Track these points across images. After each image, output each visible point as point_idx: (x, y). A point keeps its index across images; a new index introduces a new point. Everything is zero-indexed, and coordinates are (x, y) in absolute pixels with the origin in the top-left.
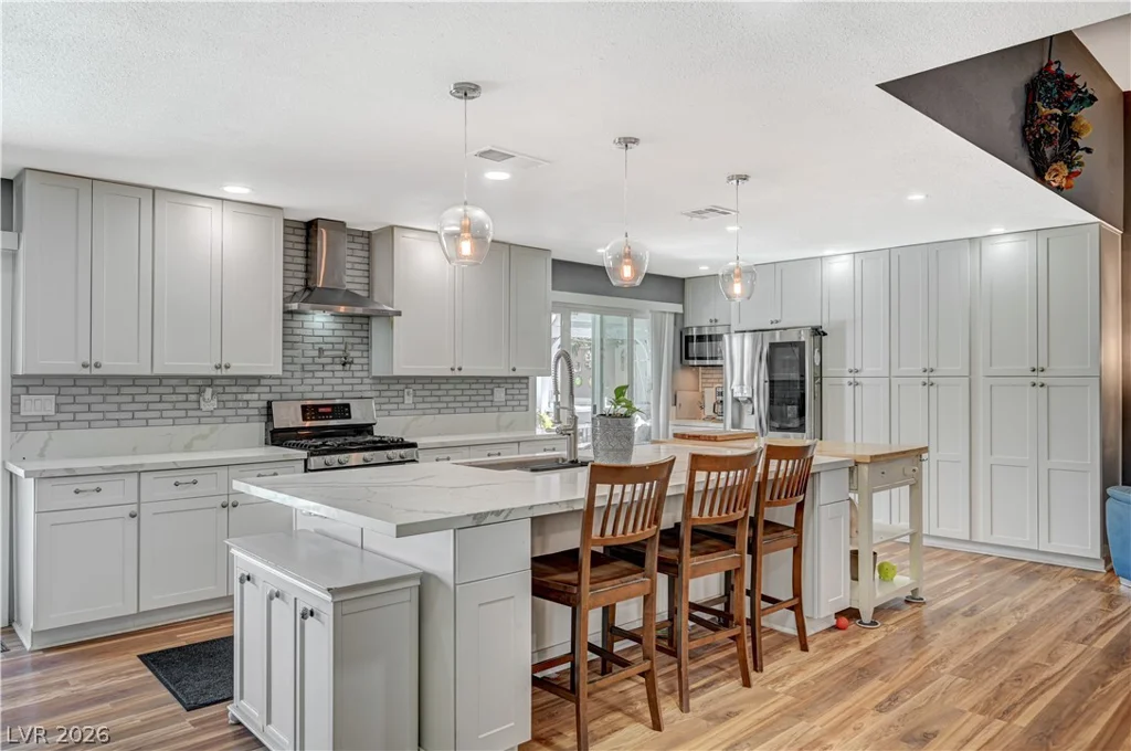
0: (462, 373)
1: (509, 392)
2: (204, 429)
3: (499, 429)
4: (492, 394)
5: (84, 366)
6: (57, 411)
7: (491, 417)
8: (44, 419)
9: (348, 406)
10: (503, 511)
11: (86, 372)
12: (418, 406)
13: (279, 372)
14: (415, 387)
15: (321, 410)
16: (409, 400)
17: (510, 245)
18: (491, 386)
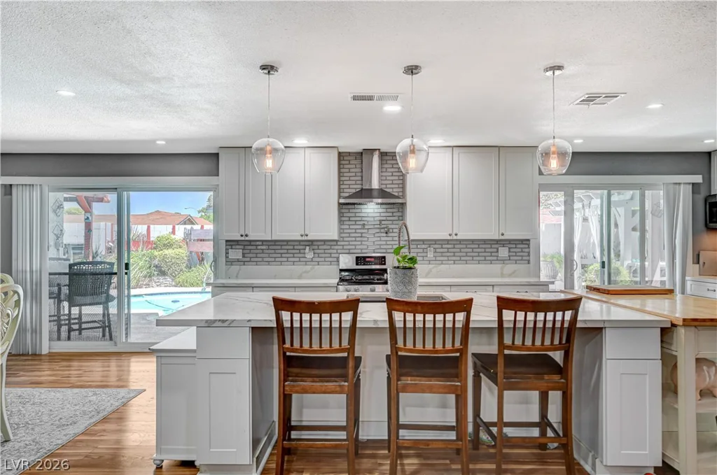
0: (458, 237)
1: (512, 250)
2: (308, 268)
3: (502, 275)
4: (497, 252)
5: (242, 236)
6: (243, 257)
7: (496, 267)
8: (238, 261)
9: (384, 257)
10: (227, 320)
11: (243, 238)
12: (438, 258)
13: (336, 237)
14: (436, 246)
15: (367, 259)
16: (431, 255)
17: (499, 147)
18: (496, 246)
